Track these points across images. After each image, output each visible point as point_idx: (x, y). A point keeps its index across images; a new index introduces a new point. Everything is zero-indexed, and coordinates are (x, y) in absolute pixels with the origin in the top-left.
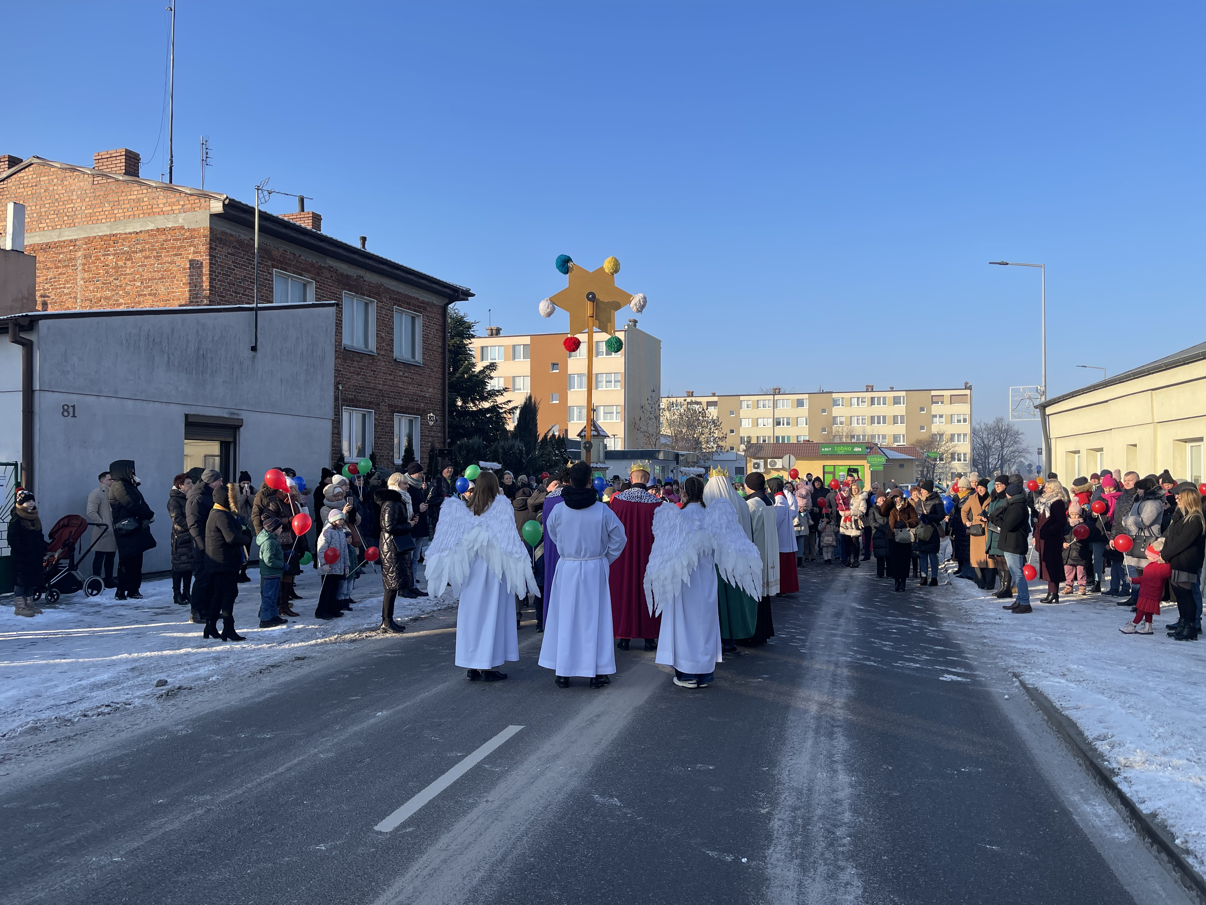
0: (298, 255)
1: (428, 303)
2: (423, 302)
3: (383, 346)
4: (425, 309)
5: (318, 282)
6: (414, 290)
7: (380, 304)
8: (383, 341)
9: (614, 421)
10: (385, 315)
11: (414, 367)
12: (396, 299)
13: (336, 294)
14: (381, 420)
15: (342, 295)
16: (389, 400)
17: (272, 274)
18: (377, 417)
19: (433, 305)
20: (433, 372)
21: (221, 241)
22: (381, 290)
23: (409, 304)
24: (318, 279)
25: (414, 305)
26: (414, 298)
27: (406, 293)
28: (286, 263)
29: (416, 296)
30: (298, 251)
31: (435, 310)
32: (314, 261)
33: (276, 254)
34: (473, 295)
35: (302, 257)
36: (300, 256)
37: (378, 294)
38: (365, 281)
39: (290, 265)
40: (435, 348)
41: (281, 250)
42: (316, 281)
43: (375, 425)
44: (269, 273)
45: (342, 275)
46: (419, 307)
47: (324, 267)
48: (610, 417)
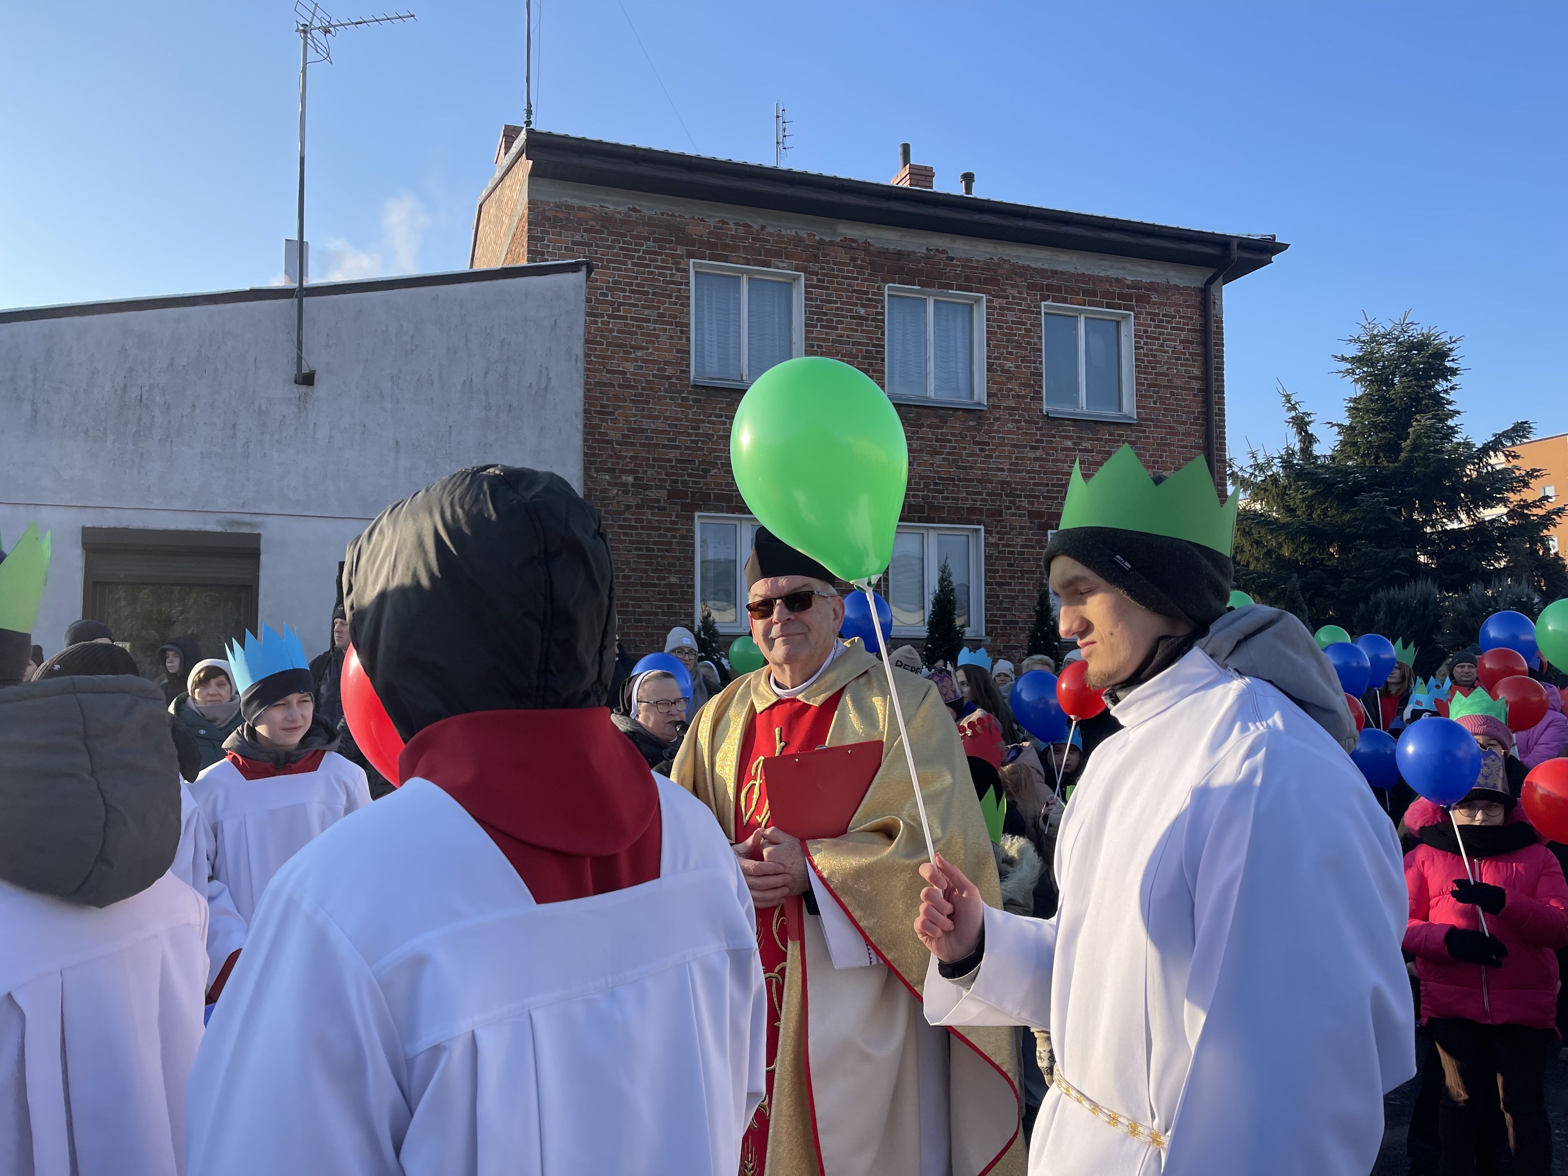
0: (756, 227)
1: (1152, 287)
2: (1135, 285)
3: (1011, 390)
4: (1143, 299)
5: (816, 274)
6: (1107, 263)
7: (996, 303)
8: (1010, 379)
10: (1013, 322)
11: (1111, 428)
12: (1049, 287)
13: (867, 293)
14: (1008, 545)
15: (883, 295)
16: (1031, 503)
17: (687, 271)
18: (992, 540)
19: (1168, 289)
20: (1177, 434)
21: (555, 222)
22: (1000, 271)
23: (1092, 293)
24: (813, 267)
25: (1106, 294)
26: (1108, 280)
27: (1081, 270)
28: (725, 246)
29: (1113, 273)
30: (756, 219)
31: (1179, 299)
32: (803, 234)
33: (695, 230)
34: (1283, 247)
35: (769, 230)
36: (763, 227)
37: (993, 281)
38: (952, 259)
39: (736, 248)
40: (1179, 382)
41: (712, 222)
42: (809, 273)
43: (988, 557)
44: (678, 270)
45: (883, 252)
46: (1122, 296)
47: (831, 243)
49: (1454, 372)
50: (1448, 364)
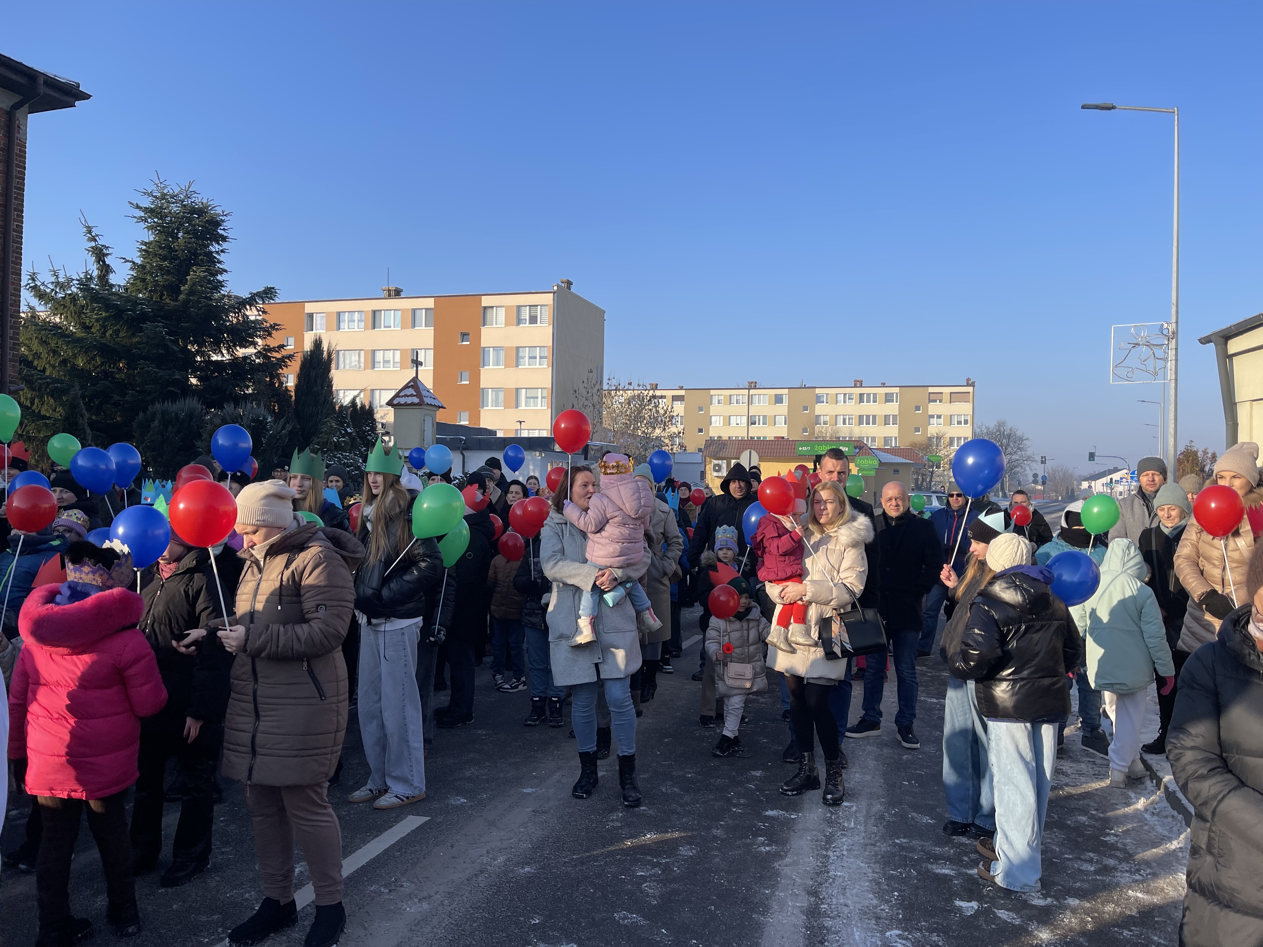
9: (539, 407)
34: (86, 97)
48: (534, 402)
49: (224, 239)
50: (221, 232)
